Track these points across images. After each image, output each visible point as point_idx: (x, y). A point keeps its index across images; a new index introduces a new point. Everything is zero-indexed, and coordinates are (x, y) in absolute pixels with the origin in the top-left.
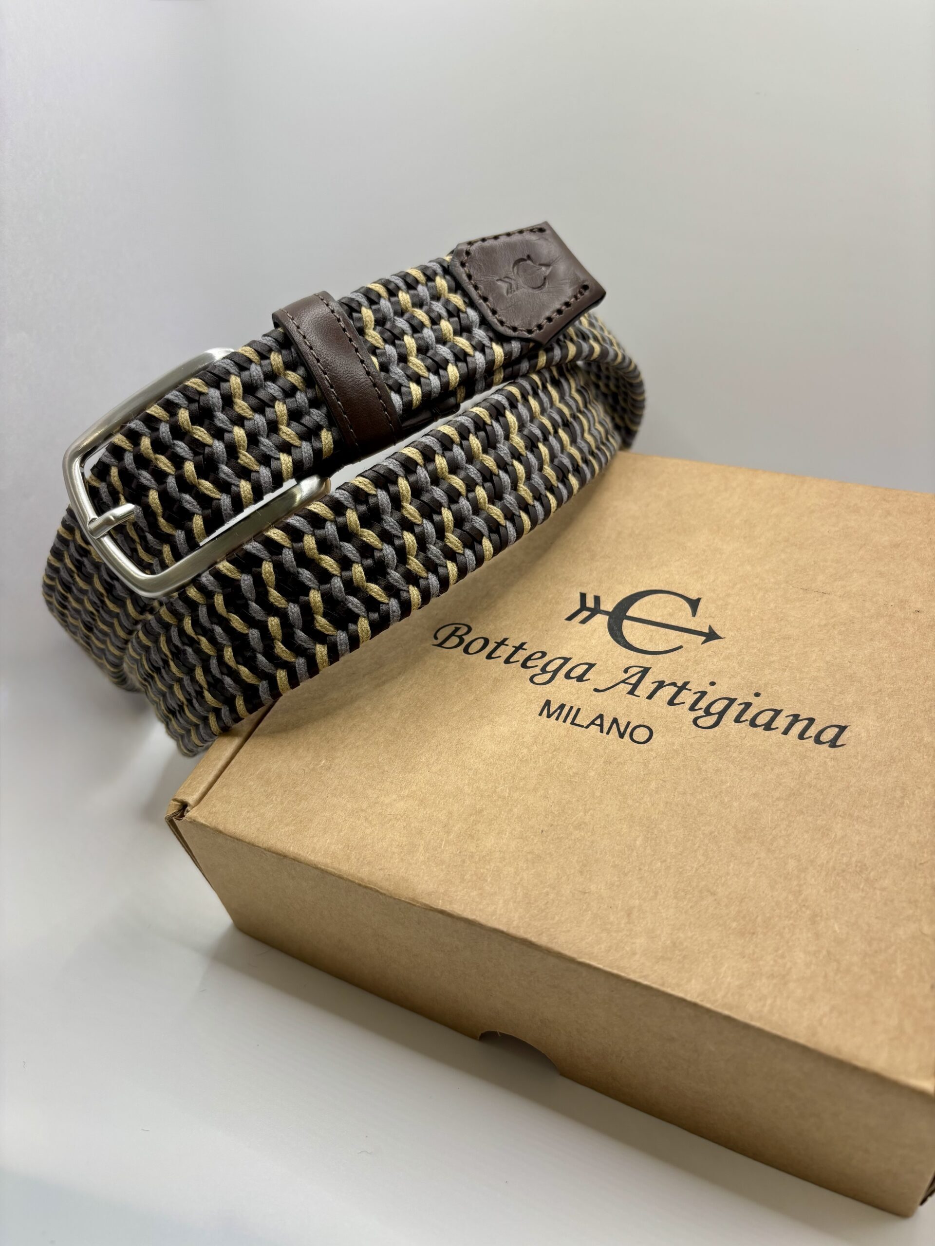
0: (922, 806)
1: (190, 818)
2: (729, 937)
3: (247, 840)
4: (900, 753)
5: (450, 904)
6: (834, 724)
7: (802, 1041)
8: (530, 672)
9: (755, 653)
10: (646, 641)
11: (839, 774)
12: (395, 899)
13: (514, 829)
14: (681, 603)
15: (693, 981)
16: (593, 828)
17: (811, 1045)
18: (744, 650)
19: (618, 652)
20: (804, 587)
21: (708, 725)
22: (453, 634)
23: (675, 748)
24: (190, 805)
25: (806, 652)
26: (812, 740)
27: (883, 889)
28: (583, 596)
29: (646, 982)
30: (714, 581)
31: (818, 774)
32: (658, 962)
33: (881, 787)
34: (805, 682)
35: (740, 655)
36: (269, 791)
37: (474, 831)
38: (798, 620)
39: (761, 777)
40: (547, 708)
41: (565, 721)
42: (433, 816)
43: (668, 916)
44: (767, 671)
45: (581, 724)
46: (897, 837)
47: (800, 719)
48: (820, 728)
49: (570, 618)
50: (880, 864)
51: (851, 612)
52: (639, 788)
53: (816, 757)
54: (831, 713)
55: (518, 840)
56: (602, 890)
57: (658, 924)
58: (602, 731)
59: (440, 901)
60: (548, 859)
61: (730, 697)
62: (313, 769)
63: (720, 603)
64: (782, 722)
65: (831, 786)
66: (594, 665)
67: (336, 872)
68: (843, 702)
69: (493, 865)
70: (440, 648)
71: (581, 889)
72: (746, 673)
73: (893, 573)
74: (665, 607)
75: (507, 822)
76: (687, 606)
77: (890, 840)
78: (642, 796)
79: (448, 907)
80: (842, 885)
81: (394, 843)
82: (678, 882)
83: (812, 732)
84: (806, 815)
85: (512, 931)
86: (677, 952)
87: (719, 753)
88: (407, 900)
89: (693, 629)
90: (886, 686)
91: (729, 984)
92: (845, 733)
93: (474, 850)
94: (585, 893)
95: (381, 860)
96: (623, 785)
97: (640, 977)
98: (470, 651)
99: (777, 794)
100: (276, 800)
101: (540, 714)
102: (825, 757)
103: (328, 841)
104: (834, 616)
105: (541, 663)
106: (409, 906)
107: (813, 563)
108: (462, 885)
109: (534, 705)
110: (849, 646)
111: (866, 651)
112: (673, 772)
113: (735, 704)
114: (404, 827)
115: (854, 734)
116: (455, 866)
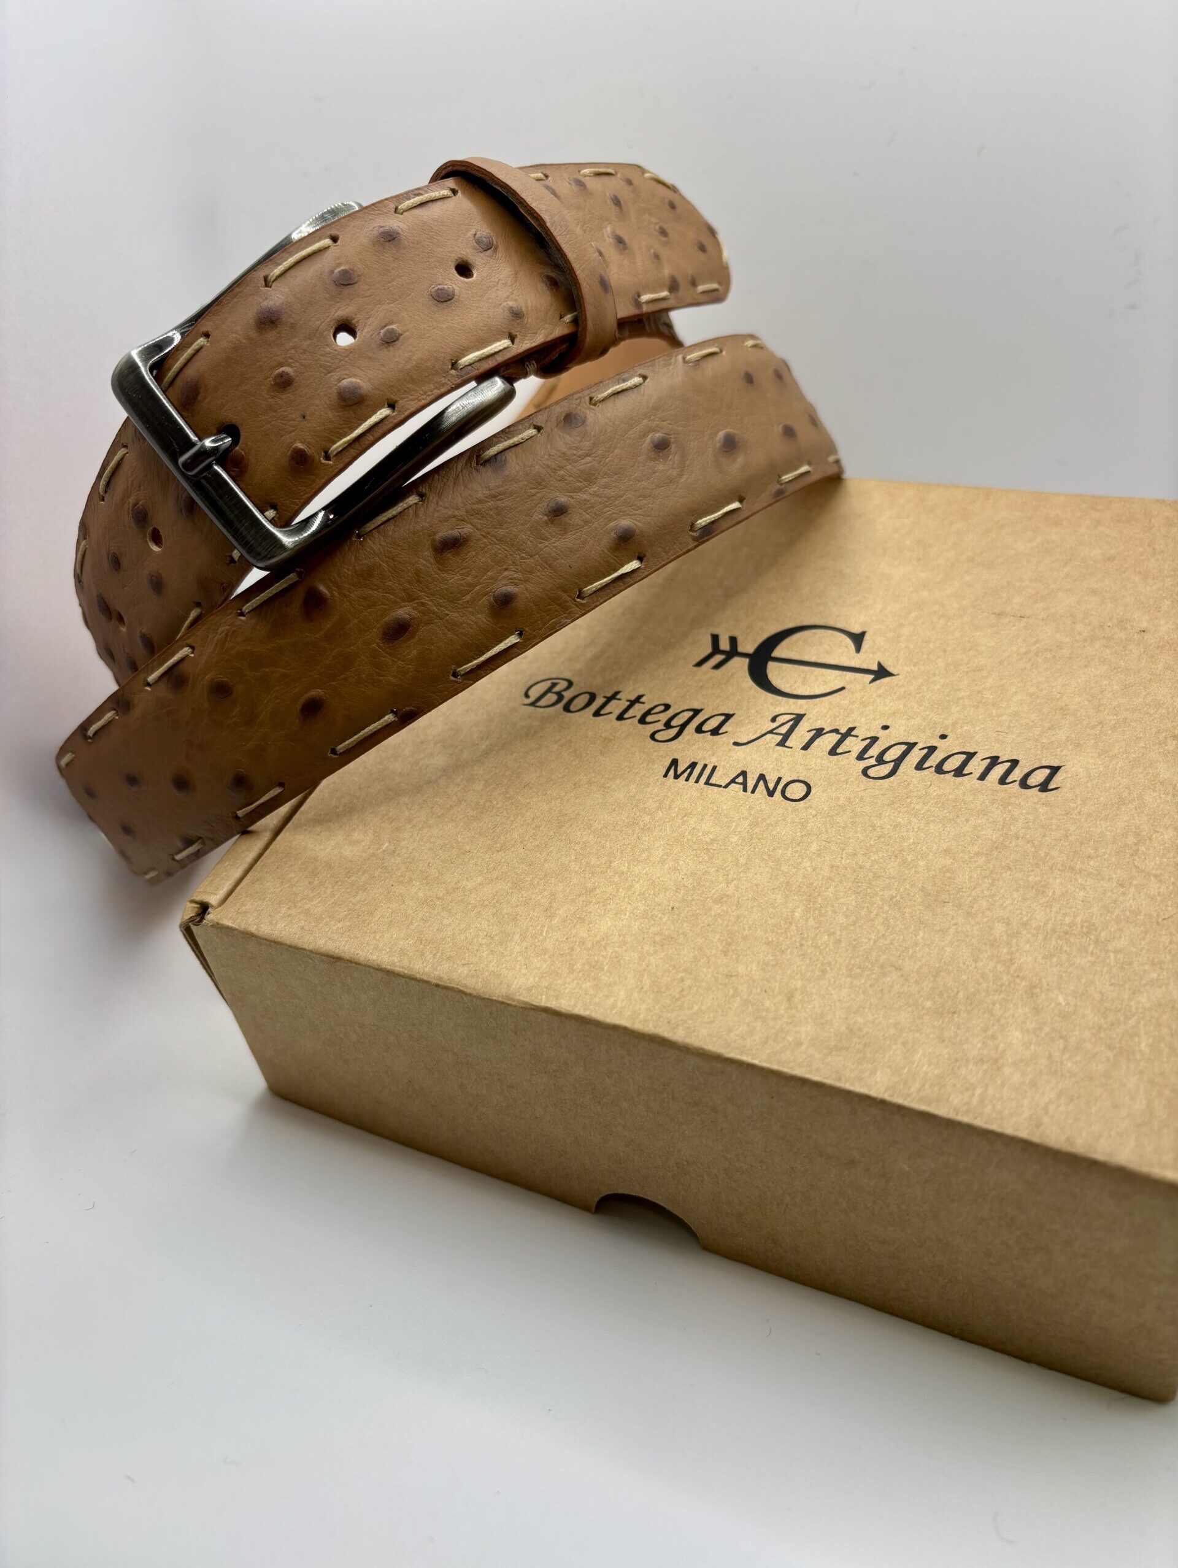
0: (1162, 852)
1: (212, 921)
2: (922, 1018)
3: (288, 942)
4: (1130, 794)
5: (557, 999)
6: (1045, 764)
7: (1023, 1134)
8: (651, 728)
9: (938, 689)
10: (796, 685)
11: (1054, 821)
12: (484, 999)
13: (636, 908)
14: (841, 639)
15: (879, 1073)
16: (738, 902)
17: (1036, 1139)
18: (925, 688)
19: (763, 698)
20: (996, 611)
21: (882, 775)
22: (549, 690)
23: (840, 803)
24: (212, 906)
25: (1003, 685)
26: (1016, 785)
27: (1117, 951)
28: (715, 639)
29: (815, 1077)
30: (881, 611)
31: (1027, 823)
32: (831, 1053)
33: (1108, 833)
34: (1004, 718)
35: (919, 693)
36: (316, 883)
37: (584, 914)
38: (990, 649)
39: (953, 830)
40: (673, 768)
41: (697, 781)
42: (531, 899)
43: (841, 998)
44: (955, 709)
45: (717, 783)
46: (1132, 890)
47: (1000, 760)
48: (1026, 770)
49: (699, 664)
50: (1113, 922)
51: (1058, 636)
52: (796, 852)
53: (1022, 803)
54: (1039, 752)
55: (642, 921)
56: (753, 972)
57: (828, 1008)
58: (745, 790)
59: (544, 997)
60: (681, 939)
61: (909, 741)
62: (373, 855)
63: (891, 635)
64: (976, 766)
65: (1045, 836)
66: (733, 715)
67: (406, 972)
68: (1054, 739)
69: (611, 951)
70: (531, 708)
71: (725, 972)
72: (927, 713)
73: (1108, 589)
74: (821, 644)
75: (626, 900)
76: (848, 641)
77: (1124, 894)
78: (800, 860)
79: (554, 1003)
80: (1065, 949)
81: (481, 934)
82: (851, 958)
83: (1017, 774)
84: (1014, 871)
85: (638, 1026)
86: (855, 1040)
87: (896, 806)
88: (500, 999)
89: (858, 666)
90: (1107, 717)
91: (926, 1073)
92: (1059, 774)
93: (586, 935)
94: (732, 976)
95: (465, 953)
96: (775, 849)
97: (810, 1072)
98: (572, 708)
99: (976, 849)
100: (325, 893)
101: (665, 776)
102: (1034, 803)
103: (395, 936)
104: (1037, 642)
105: (664, 717)
106: (503, 1005)
107: (1006, 584)
108: (571, 976)
109: (656, 766)
110: (1058, 675)
111: (1079, 680)
112: (839, 830)
113: (916, 749)
114: (494, 915)
115: (1069, 775)
116: (562, 955)
